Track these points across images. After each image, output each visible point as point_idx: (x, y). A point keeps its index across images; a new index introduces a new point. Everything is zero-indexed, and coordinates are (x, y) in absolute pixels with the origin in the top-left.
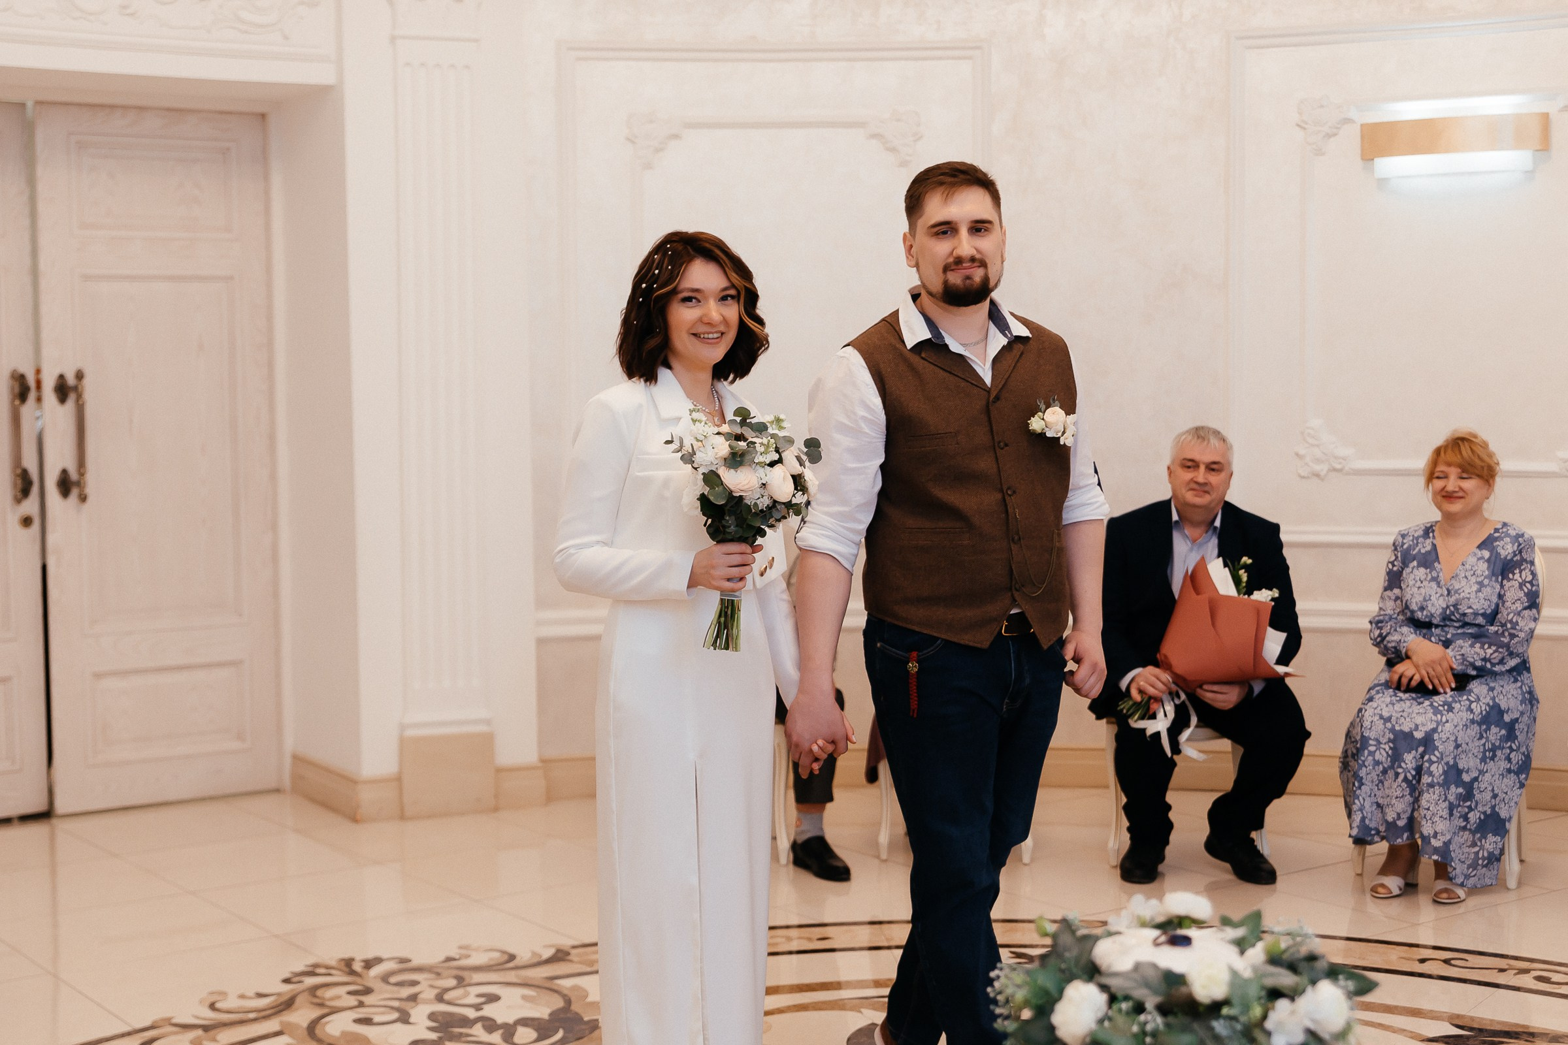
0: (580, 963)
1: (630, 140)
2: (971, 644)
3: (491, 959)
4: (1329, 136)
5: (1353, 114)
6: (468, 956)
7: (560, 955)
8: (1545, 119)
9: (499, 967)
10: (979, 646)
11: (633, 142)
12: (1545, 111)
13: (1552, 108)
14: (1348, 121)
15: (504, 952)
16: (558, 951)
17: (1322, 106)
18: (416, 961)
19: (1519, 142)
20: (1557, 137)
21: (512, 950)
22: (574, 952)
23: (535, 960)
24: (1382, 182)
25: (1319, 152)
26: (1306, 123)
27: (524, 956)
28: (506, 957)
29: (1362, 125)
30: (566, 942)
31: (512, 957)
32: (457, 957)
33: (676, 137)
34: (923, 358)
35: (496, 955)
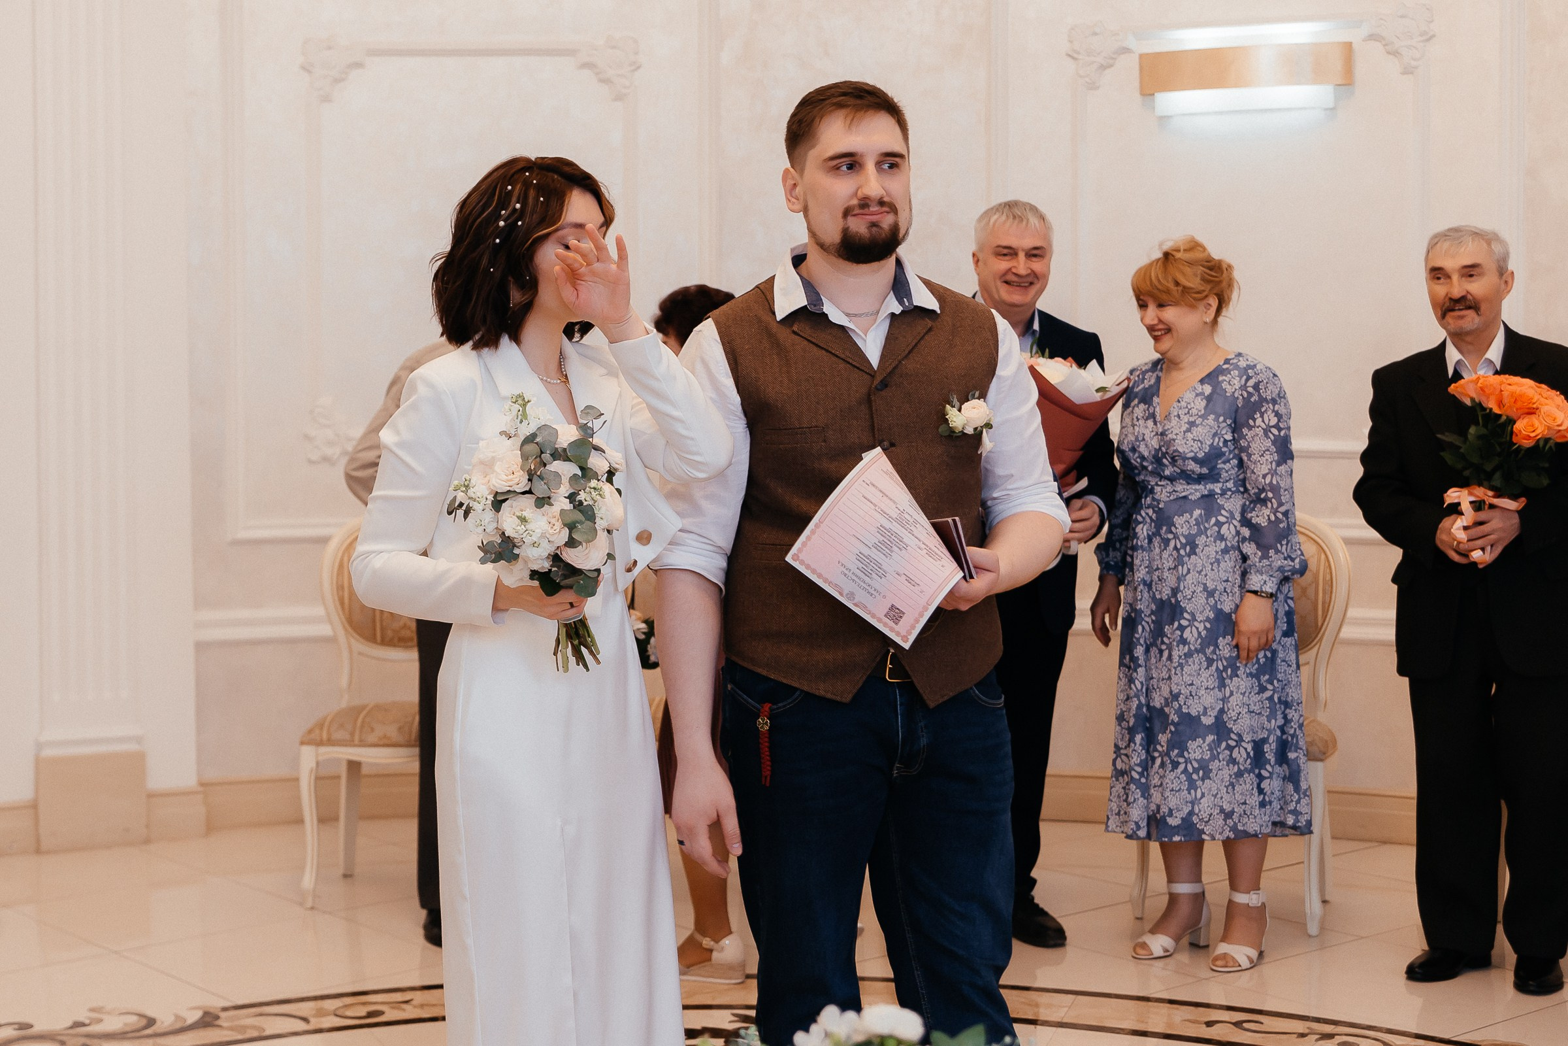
0: (231, 1029)
1: (306, 69)
2: (829, 696)
3: (126, 1024)
4: (1103, 67)
5: (1131, 42)
6: (100, 1021)
7: (207, 1019)
8: (1348, 47)
9: (138, 1034)
10: (838, 699)
11: (309, 72)
12: (1348, 40)
13: (1355, 36)
14: (1126, 50)
15: (141, 1016)
16: (206, 1014)
17: (1095, 34)
18: (39, 1027)
19: (1318, 75)
20: (1360, 69)
21: (151, 1013)
22: (223, 1015)
23: (178, 1025)
24: (1164, 120)
25: (1093, 86)
26: (1078, 53)
27: (165, 1020)
28: (144, 1022)
29: (1141, 56)
30: (215, 1003)
31: (151, 1022)
32: (87, 1022)
33: (359, 65)
34: (794, 333)
35: (133, 1019)
